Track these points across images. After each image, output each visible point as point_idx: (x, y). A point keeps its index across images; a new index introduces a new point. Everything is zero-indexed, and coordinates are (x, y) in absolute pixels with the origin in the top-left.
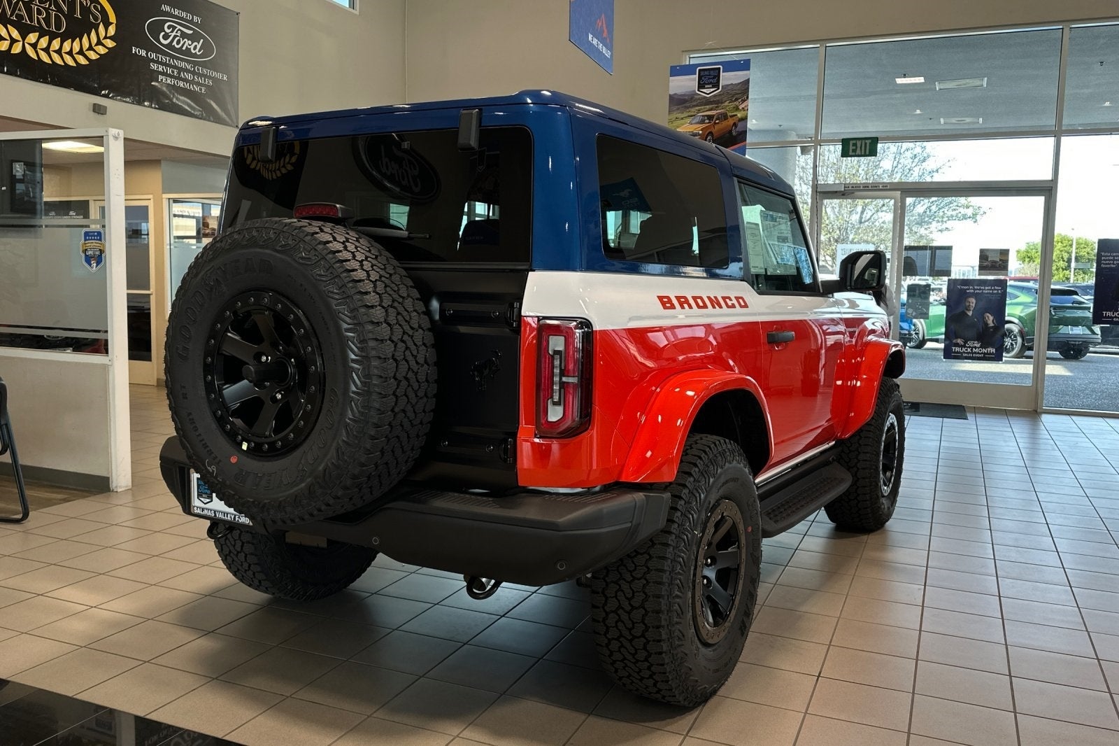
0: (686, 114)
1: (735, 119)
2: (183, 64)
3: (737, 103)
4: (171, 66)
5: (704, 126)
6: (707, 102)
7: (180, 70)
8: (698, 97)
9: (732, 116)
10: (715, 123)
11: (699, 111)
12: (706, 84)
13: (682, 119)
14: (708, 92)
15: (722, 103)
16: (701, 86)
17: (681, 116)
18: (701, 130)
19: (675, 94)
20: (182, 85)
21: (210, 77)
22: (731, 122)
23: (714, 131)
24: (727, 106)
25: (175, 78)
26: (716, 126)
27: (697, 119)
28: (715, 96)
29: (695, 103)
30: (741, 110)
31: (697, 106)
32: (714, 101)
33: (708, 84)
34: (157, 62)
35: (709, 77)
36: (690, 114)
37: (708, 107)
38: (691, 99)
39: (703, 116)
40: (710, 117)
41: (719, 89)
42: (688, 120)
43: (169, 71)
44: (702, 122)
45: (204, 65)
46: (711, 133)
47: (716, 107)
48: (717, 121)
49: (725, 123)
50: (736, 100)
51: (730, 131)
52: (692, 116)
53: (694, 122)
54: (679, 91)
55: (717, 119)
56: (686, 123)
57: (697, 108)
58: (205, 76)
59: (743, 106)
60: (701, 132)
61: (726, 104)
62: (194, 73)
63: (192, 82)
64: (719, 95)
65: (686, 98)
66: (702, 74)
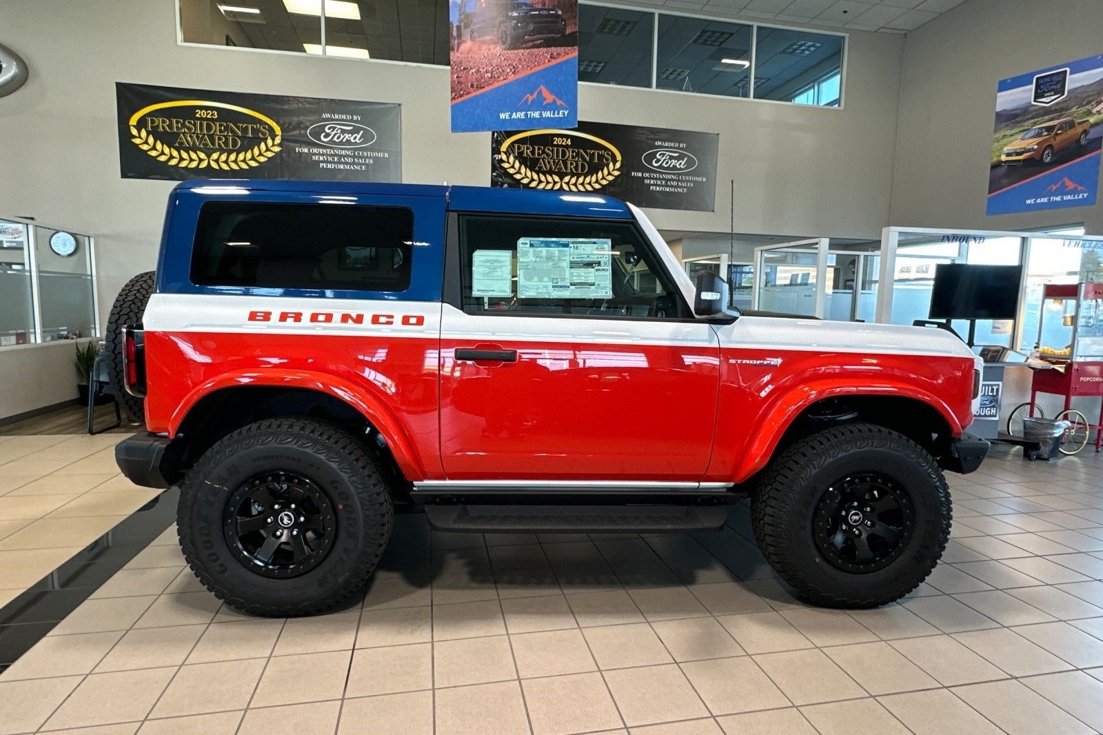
0: (1016, 130)
1: (1085, 126)
2: (670, 177)
3: (1089, 107)
4: (660, 179)
5: (1040, 139)
6: (1046, 111)
7: (667, 180)
8: (1032, 108)
9: (1080, 124)
10: (1057, 134)
11: (1035, 124)
12: (1047, 92)
13: (1011, 135)
14: (1049, 100)
15: (1067, 110)
16: (1038, 96)
17: (1008, 132)
18: (1037, 144)
19: (1004, 110)
20: (668, 190)
21: (691, 181)
22: (1079, 129)
23: (1054, 143)
24: (1075, 112)
25: (663, 186)
26: (1058, 138)
27: (1032, 133)
28: (1057, 103)
29: (1030, 116)
30: (1094, 114)
31: (1033, 118)
32: (1055, 109)
33: (1049, 91)
34: (650, 178)
35: (1050, 84)
36: (1022, 129)
37: (1047, 117)
38: (1025, 111)
39: (1039, 128)
40: (1049, 129)
41: (1063, 94)
42: (1020, 136)
43: (659, 182)
44: (1039, 135)
45: (686, 174)
46: (1050, 146)
47: (1059, 116)
48: (1059, 132)
49: (1071, 132)
50: (1089, 103)
51: (1078, 140)
52: (1024, 131)
53: (1027, 137)
54: (1008, 107)
55: (1059, 130)
56: (1016, 139)
57: (1033, 121)
58: (688, 181)
59: (1098, 108)
60: (1036, 147)
61: (1074, 109)
62: (678, 181)
63: (677, 187)
64: (1064, 101)
65: (1018, 112)
66: (1040, 82)
